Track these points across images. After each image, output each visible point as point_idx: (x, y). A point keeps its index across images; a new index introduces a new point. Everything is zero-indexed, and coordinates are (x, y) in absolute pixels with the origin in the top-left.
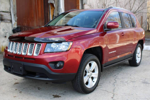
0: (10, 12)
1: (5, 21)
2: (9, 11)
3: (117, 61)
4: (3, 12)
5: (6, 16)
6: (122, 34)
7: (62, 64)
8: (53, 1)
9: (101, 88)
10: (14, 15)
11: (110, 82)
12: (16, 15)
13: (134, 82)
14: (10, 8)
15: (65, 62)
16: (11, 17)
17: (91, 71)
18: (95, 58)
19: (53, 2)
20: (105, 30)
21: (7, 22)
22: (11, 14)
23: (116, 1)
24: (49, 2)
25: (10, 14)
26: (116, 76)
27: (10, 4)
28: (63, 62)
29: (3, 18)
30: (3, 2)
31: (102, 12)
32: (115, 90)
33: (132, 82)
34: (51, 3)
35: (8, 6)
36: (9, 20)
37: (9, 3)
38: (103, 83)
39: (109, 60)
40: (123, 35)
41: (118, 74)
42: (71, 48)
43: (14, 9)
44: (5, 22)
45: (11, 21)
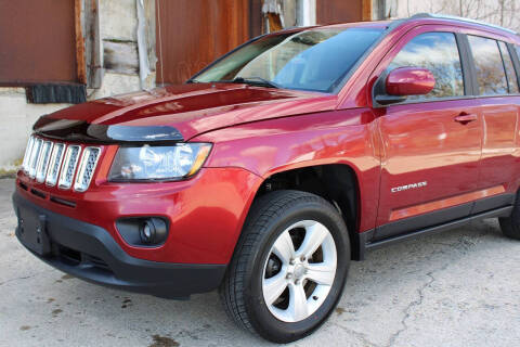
0: (136, 42)
1: (120, 70)
2: (131, 39)
3: (442, 220)
4: (114, 41)
5: (123, 54)
6: (462, 118)
7: (162, 229)
8: (279, 7)
9: (348, 325)
10: (149, 51)
11: (395, 302)
12: (153, 52)
13: (493, 307)
14: (136, 30)
15: (174, 220)
16: (138, 58)
17: (303, 259)
18: (318, 209)
19: (278, 10)
20: (379, 102)
21: (125, 74)
22: (137, 49)
23: (502, 3)
24: (265, 10)
25: (134, 47)
26: (434, 275)
27: (136, 16)
28: (165, 219)
29: (114, 61)
30: (114, 12)
31: (378, 33)
32: (397, 339)
33: (487, 306)
34: (271, 11)
35: (130, 23)
36: (132, 67)
37: (132, 15)
38: (368, 301)
39: (393, 216)
40: (464, 123)
41: (444, 268)
42: (202, 167)
43: (146, 32)
44: (116, 73)
45: (138, 70)
